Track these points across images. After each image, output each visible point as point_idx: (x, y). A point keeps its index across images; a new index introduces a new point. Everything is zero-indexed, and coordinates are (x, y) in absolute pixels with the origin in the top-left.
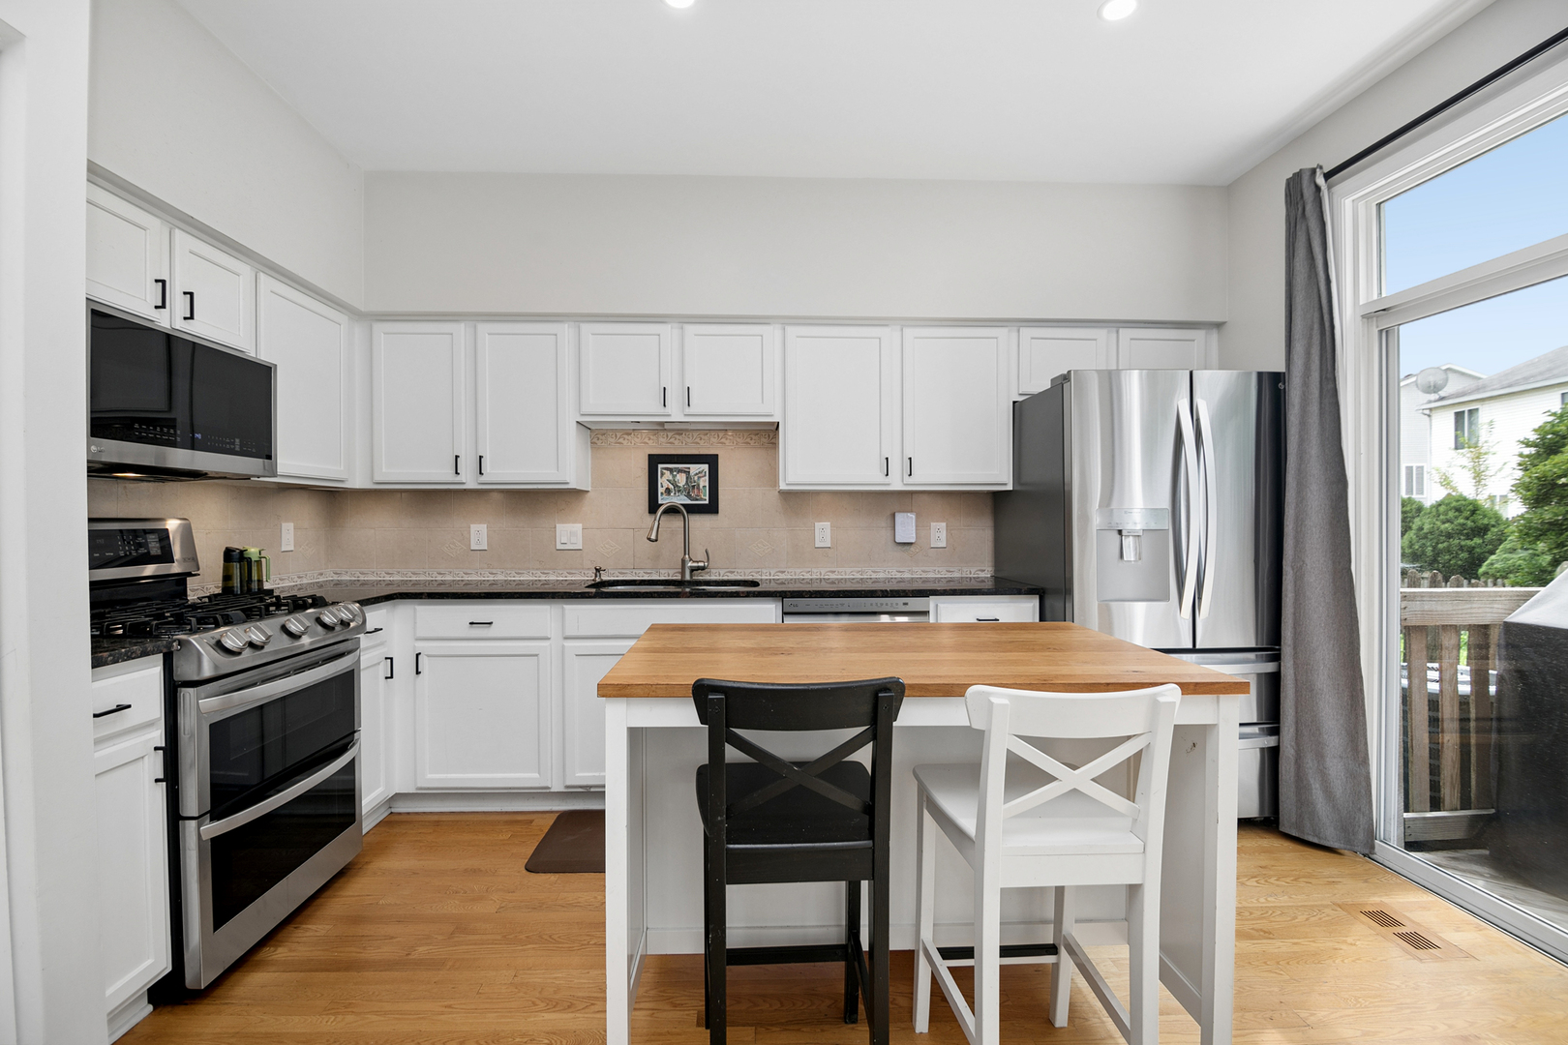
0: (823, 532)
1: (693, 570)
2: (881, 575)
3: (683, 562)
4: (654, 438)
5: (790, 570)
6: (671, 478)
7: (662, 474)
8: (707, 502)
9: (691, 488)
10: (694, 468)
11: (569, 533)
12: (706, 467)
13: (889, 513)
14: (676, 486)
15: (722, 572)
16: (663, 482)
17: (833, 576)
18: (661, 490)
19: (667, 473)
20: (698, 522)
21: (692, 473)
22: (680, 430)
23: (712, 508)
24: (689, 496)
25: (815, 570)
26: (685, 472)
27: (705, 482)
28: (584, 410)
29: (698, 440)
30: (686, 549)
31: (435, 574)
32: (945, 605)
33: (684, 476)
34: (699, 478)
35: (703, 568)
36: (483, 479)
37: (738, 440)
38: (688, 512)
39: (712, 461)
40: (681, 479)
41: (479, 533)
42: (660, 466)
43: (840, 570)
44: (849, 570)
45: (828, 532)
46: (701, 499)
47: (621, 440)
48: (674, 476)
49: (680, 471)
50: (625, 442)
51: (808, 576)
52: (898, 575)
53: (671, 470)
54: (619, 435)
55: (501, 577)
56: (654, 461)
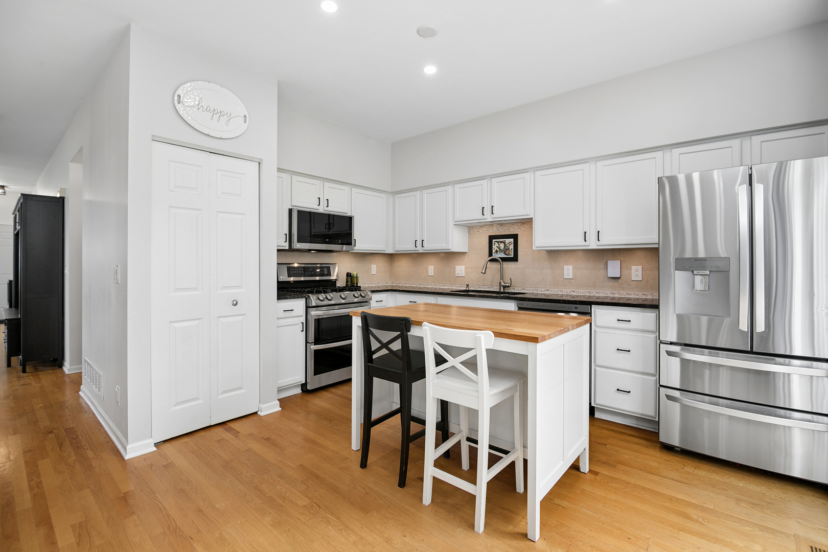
0: (568, 271)
1: (504, 287)
3: (500, 283)
4: (492, 228)
5: (551, 289)
6: (498, 245)
7: (494, 244)
8: (513, 256)
9: (506, 250)
10: (507, 241)
11: (460, 269)
12: (512, 240)
13: (606, 261)
14: (500, 249)
15: (520, 289)
16: (495, 247)
17: (573, 294)
18: (494, 251)
19: (496, 243)
20: (509, 266)
21: (506, 243)
22: (501, 224)
23: (515, 259)
24: (505, 254)
25: (564, 290)
26: (504, 243)
27: (512, 247)
28: (456, 220)
29: (509, 228)
30: (502, 277)
31: (418, 284)
32: (599, 310)
33: (503, 244)
34: (509, 245)
35: (508, 287)
36: (424, 248)
37: (527, 226)
38: (502, 261)
39: (515, 237)
40: (502, 246)
41: (431, 268)
42: (494, 240)
43: (578, 290)
44: (582, 291)
45: (571, 271)
46: (510, 255)
48: (499, 245)
49: (501, 242)
50: (480, 231)
51: (560, 293)
52: (611, 295)
53: (498, 242)
54: (478, 228)
55: (438, 287)
56: (491, 238)
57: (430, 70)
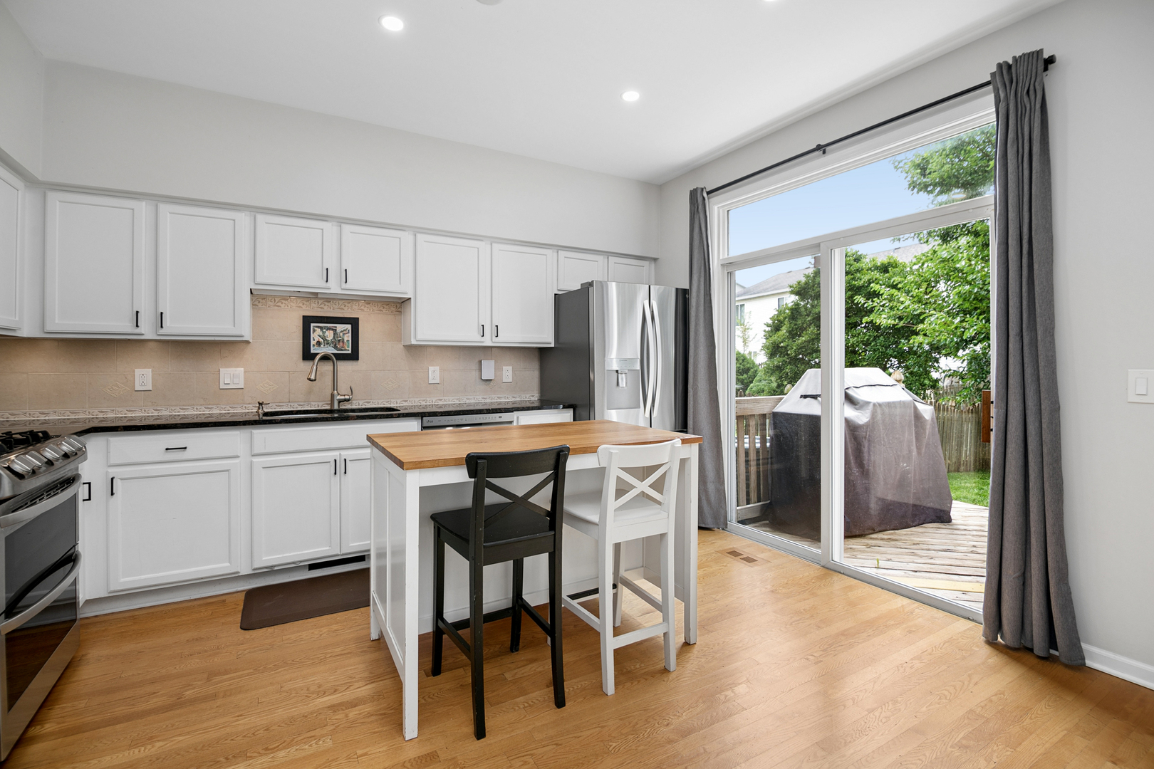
0: (434, 373)
1: (340, 401)
2: (472, 401)
3: (332, 396)
4: (308, 303)
5: (411, 399)
6: (321, 334)
7: (314, 331)
8: (350, 352)
9: (336, 342)
10: (340, 327)
11: (232, 375)
12: (349, 327)
13: (477, 360)
14: (324, 339)
15: (361, 403)
16: (315, 336)
17: (440, 403)
18: (313, 342)
19: (318, 330)
20: (343, 367)
21: (338, 330)
22: (330, 299)
23: (354, 356)
24: (335, 347)
25: (428, 399)
26: (332, 330)
27: (348, 337)
28: (258, 281)
29: (343, 307)
30: (334, 386)
31: (96, 412)
32: (523, 417)
33: (332, 332)
34: (344, 334)
35: (348, 400)
36: (162, 331)
37: (374, 308)
38: (337, 359)
39: (354, 322)
40: (330, 335)
41: (144, 376)
42: (312, 325)
43: (446, 398)
44: (451, 398)
45: (438, 373)
46: (346, 350)
47: (279, 304)
48: (325, 332)
49: (328, 329)
50: (282, 305)
51: (423, 403)
52: (483, 401)
53: (321, 328)
54: (277, 300)
55: (165, 413)
56: (307, 321)
57: (393, 24)
